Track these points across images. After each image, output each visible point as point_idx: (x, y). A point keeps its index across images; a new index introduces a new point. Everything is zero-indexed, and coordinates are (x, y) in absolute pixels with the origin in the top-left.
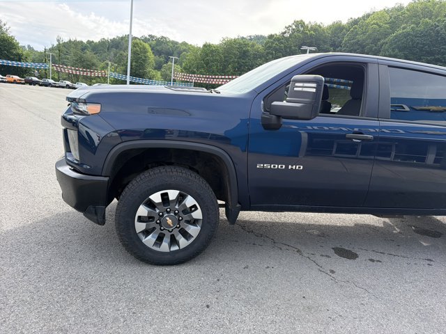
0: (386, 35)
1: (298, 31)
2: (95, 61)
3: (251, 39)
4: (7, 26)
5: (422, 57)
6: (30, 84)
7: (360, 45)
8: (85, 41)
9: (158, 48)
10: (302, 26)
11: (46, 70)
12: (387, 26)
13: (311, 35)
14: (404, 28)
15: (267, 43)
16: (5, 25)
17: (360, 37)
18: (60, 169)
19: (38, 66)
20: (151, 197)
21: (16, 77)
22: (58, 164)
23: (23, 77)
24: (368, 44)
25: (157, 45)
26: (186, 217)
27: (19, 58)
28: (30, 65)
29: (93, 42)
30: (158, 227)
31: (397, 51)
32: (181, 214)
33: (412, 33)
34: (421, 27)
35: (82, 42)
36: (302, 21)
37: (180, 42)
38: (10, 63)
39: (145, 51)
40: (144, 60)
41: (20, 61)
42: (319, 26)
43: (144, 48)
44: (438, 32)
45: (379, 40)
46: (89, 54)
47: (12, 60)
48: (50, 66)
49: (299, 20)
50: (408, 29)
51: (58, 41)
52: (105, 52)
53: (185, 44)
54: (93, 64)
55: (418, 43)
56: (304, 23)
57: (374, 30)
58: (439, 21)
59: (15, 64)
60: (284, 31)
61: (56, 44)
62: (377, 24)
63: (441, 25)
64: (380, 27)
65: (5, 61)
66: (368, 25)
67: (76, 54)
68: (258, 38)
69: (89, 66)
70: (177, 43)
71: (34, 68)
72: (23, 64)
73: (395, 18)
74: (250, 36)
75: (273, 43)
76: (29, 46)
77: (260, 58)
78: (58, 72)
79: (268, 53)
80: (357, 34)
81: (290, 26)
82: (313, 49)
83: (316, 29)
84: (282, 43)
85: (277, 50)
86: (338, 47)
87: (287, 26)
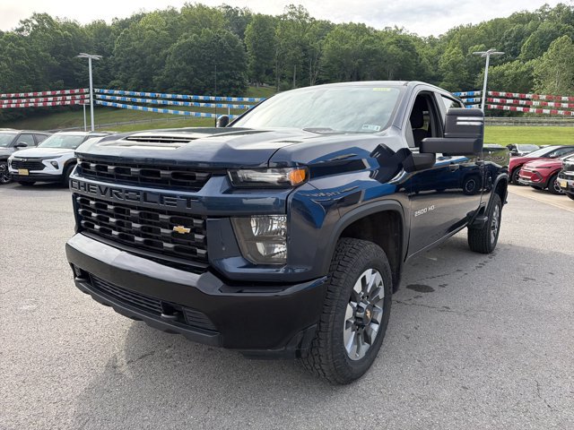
0: (167, 44)
1: (44, 29)
7: (138, 54)
10: (48, 22)
12: (166, 32)
13: (66, 36)
14: (186, 38)
17: (135, 44)
24: (148, 54)
33: (196, 43)
34: (204, 39)
36: (46, 14)
42: (74, 24)
44: (222, 45)
45: (160, 49)
50: (191, 39)
55: (204, 56)
56: (50, 18)
57: (152, 38)
58: (219, 32)
60: (19, 27)
62: (153, 30)
63: (223, 37)
64: (158, 33)
66: (142, 29)
73: (172, 24)
75: (4, 44)
80: (130, 40)
81: (28, 21)
82: (96, 57)
83: (71, 27)
84: (20, 45)
85: (13, 56)
86: (109, 56)
87: (23, 20)
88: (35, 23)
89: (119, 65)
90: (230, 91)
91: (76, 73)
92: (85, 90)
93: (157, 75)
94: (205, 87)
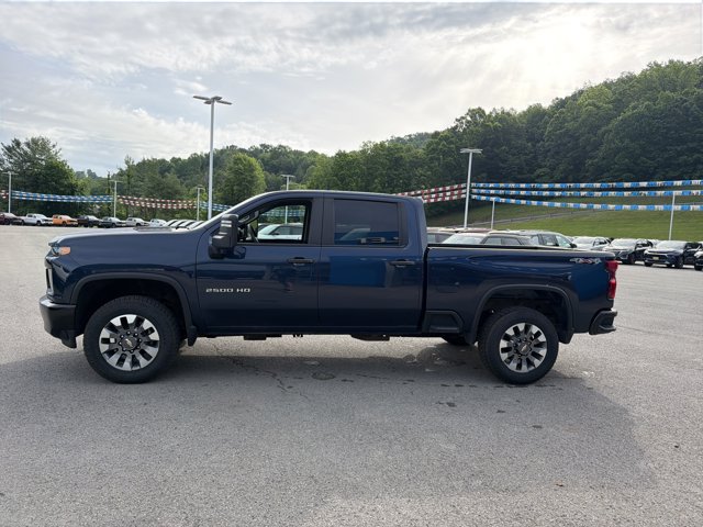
0: (609, 119)
1: (476, 124)
2: (179, 187)
3: (411, 140)
4: (57, 148)
5: (668, 148)
6: (86, 226)
7: (571, 136)
8: (168, 159)
9: (274, 162)
10: (480, 116)
11: (109, 204)
12: (611, 106)
13: (495, 128)
14: (634, 108)
15: (429, 145)
16: (54, 146)
17: (569, 125)
18: (43, 303)
19: (98, 199)
20: (112, 321)
21: (66, 218)
22: (42, 299)
23: (76, 217)
24: (583, 135)
25: (272, 158)
26: (145, 339)
27: (72, 190)
28: (86, 199)
29: (180, 159)
30: (120, 348)
31: (627, 141)
32: (140, 336)
33: (647, 113)
34: (661, 105)
35: (164, 161)
36: (480, 109)
37: (307, 151)
38: (59, 198)
39: (251, 169)
40: (249, 182)
41: (73, 195)
42: (508, 114)
43: (250, 165)
44: (687, 109)
45: (599, 127)
46: (171, 178)
47: (61, 194)
48: (115, 198)
49: (476, 107)
50: (641, 108)
51: (127, 162)
52: (197, 173)
53: (313, 154)
54: (177, 192)
55: (658, 128)
56: (483, 112)
57: (590, 114)
58: (687, 93)
59: (65, 198)
60: (454, 125)
61: (125, 167)
62: (595, 105)
63: (692, 99)
64: (598, 108)
65: (52, 196)
66: (580, 107)
67: (152, 179)
68: (421, 137)
69: (171, 194)
70: (301, 153)
71: (92, 204)
72: (77, 199)
73: (620, 94)
74: (410, 136)
75: (438, 144)
76: (89, 171)
77: (421, 166)
78: (126, 206)
79: (432, 159)
80: (565, 121)
81: (463, 118)
82: (478, 151)
83: (504, 118)
84: (452, 143)
85: (445, 154)
86: (538, 142)
87: (458, 118)
88: (469, 118)
89: (549, 151)
90: (694, 171)
91: (501, 165)
92: (463, 186)
93: (591, 158)
94: (656, 168)
